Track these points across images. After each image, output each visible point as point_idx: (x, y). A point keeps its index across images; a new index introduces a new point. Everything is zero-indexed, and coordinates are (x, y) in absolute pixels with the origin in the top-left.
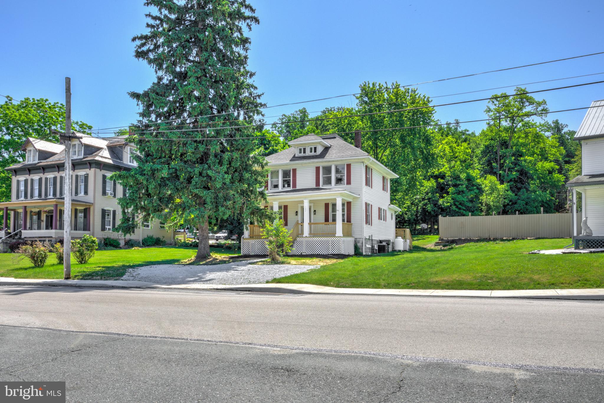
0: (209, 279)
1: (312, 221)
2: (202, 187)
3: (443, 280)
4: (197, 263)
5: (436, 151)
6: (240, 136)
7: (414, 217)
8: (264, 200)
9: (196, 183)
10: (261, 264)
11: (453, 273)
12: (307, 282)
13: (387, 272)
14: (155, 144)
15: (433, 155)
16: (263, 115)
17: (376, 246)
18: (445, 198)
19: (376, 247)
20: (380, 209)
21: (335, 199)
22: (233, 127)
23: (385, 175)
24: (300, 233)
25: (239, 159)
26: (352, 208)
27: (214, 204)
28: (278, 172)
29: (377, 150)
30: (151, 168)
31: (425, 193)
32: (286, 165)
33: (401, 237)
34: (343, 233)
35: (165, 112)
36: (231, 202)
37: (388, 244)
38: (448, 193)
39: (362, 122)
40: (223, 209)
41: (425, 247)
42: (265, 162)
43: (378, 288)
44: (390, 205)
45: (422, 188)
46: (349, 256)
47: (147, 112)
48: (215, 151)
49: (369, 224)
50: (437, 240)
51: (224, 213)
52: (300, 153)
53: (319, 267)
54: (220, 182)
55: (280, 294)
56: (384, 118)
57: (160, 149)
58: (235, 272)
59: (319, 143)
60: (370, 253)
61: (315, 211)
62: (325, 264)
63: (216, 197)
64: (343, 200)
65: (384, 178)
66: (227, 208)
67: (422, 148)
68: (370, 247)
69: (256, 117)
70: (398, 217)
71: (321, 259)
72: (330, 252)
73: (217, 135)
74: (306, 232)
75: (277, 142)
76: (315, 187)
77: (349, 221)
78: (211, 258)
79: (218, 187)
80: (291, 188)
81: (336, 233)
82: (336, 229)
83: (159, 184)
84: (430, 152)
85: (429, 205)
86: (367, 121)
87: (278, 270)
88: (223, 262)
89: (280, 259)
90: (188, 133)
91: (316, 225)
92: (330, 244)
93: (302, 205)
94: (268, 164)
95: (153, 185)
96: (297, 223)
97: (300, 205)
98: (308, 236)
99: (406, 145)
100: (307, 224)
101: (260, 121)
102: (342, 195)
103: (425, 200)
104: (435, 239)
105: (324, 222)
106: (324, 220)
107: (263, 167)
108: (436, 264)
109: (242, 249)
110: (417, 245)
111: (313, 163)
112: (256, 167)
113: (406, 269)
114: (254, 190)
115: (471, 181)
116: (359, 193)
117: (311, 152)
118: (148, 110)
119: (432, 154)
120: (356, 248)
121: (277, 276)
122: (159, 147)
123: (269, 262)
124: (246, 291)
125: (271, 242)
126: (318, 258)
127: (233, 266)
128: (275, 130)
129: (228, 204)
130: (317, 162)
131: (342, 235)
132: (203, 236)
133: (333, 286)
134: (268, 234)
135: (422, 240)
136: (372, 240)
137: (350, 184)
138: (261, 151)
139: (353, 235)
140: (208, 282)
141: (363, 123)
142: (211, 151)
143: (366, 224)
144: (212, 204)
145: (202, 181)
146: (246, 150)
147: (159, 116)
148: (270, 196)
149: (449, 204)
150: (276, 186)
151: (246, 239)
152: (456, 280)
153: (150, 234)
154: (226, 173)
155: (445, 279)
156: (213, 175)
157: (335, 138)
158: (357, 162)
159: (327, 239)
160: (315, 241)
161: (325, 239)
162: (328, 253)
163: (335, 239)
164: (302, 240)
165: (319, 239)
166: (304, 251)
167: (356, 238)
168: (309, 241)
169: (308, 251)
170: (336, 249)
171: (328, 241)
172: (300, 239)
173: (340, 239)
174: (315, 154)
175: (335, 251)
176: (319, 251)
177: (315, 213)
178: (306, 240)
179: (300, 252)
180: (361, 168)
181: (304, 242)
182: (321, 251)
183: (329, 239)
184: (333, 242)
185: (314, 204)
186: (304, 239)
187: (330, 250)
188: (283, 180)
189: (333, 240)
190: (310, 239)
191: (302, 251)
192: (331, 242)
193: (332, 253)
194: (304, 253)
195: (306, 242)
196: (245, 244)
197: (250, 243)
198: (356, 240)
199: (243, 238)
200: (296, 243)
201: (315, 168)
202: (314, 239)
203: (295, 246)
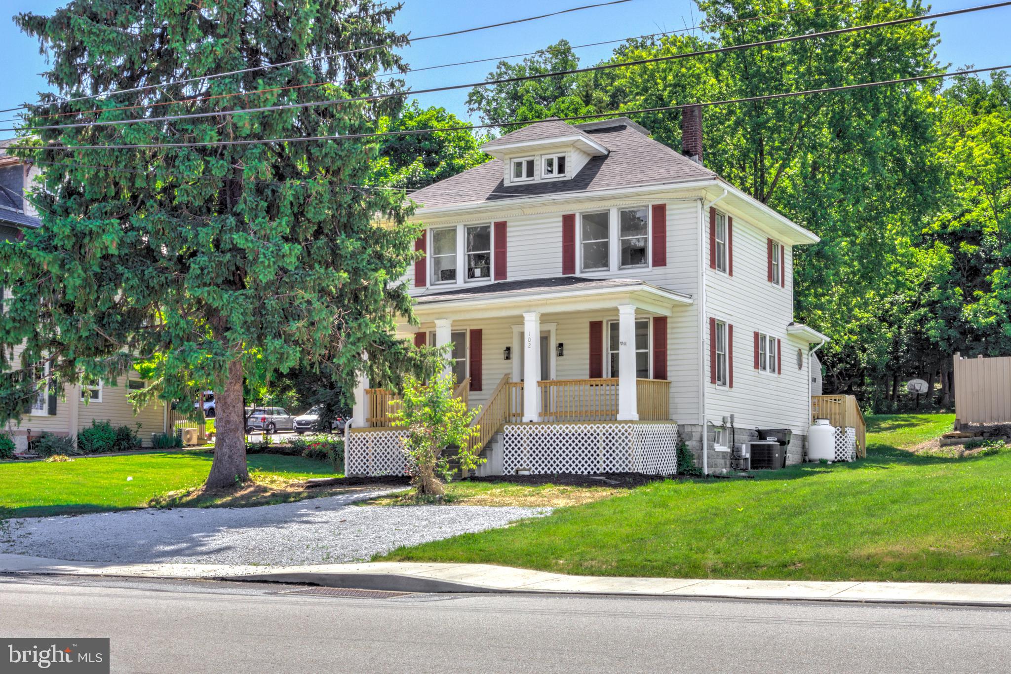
0: (218, 547)
1: (553, 375)
2: (220, 281)
3: (891, 554)
4: (206, 500)
5: (943, 158)
6: (331, 130)
7: (887, 358)
8: (403, 315)
9: (202, 269)
10: (388, 505)
11: (926, 533)
12: (487, 559)
13: (738, 528)
14: (86, 160)
15: (935, 170)
16: (403, 69)
17: (744, 446)
18: (982, 301)
19: (746, 453)
20: (758, 338)
21: (616, 310)
22: (312, 104)
23: (776, 236)
24: (514, 409)
25: (326, 197)
26: (669, 336)
27: (253, 330)
28: (454, 230)
29: (762, 161)
30: (73, 230)
31: (920, 285)
32: (478, 211)
33: (827, 422)
34: (639, 411)
35: (119, 67)
36: (301, 324)
37: (783, 443)
38: (988, 287)
39: (717, 77)
40: (278, 343)
41: (911, 449)
42: (405, 205)
43: (691, 577)
44: (791, 324)
45: (910, 271)
46: (658, 478)
47: (67, 70)
48: (257, 178)
49: (724, 384)
50: (949, 429)
51: (282, 354)
52: (518, 174)
53: (548, 511)
54: (269, 266)
55: (389, 595)
56: (784, 65)
57: (102, 174)
58: (303, 526)
59: (573, 144)
60: (725, 471)
61: (561, 345)
62: (571, 503)
63: (260, 311)
64: (638, 311)
65: (771, 243)
66: (289, 339)
67: (899, 152)
68: (727, 450)
69: (382, 76)
71: (569, 488)
72: (602, 468)
73: (265, 130)
74: (532, 409)
75: (462, 144)
76: (561, 275)
77: (661, 373)
78: (250, 486)
79: (264, 281)
80: (492, 280)
81: (617, 412)
82: (617, 400)
83: (96, 274)
84: (924, 164)
85: (932, 323)
86: (733, 76)
87: (424, 523)
88: (283, 498)
89: (445, 489)
90: (179, 127)
91: (561, 388)
92: (601, 445)
93: (520, 329)
94: (416, 211)
95: (79, 276)
96: (507, 382)
97: (516, 329)
98: (535, 419)
99: (849, 144)
100: (535, 384)
101: (392, 85)
102: (634, 297)
103: (920, 306)
104: (945, 424)
105: (587, 377)
106: (588, 372)
107: (400, 220)
108: (894, 502)
109: (346, 461)
110: (888, 443)
111: (554, 202)
112: (379, 221)
113: (797, 521)
114: (371, 287)
116: (690, 292)
117: (549, 171)
118: (71, 63)
119: (930, 167)
120: (682, 453)
121: (415, 540)
122: (98, 171)
123: (411, 498)
124: (303, 584)
125: (417, 441)
126: (561, 484)
127: (303, 511)
128: (479, 109)
129: (294, 328)
130: (567, 202)
131: (636, 417)
132: (228, 422)
133: (561, 571)
134: (409, 415)
135: (907, 429)
136: (733, 430)
137: (665, 264)
138: (415, 171)
139: (674, 417)
140: (214, 557)
141: (719, 81)
142: (245, 176)
143: (713, 381)
144: (248, 329)
145: (220, 262)
146: (348, 171)
147: (99, 81)
148: (420, 303)
149: (992, 319)
150: (450, 275)
151: (359, 430)
152: (927, 553)
153: (101, 418)
154: (286, 239)
155: (898, 548)
156: (250, 245)
157: (623, 128)
158: (684, 200)
159: (592, 428)
160: (558, 435)
161: (585, 428)
162: (595, 469)
163: (617, 427)
164: (519, 432)
165: (567, 428)
166: (525, 465)
167: (683, 425)
168: (540, 435)
169: (537, 465)
170: (617, 458)
171: (595, 435)
172: (513, 429)
173: (629, 427)
174: (562, 177)
175: (614, 466)
176: (567, 465)
177: (562, 350)
178: (531, 432)
179: (512, 469)
180: (695, 215)
181: (525, 438)
182: (574, 465)
183: (598, 427)
184: (610, 438)
185: (558, 324)
186: (525, 428)
187: (601, 462)
188: (469, 255)
189: (610, 431)
190: (543, 428)
191: (518, 465)
192: (604, 438)
193: (607, 469)
194: (524, 469)
195: (531, 438)
196: (356, 445)
197: (370, 441)
198: (681, 430)
199: (350, 426)
200: (501, 442)
201: (561, 219)
202: (555, 428)
203: (498, 449)
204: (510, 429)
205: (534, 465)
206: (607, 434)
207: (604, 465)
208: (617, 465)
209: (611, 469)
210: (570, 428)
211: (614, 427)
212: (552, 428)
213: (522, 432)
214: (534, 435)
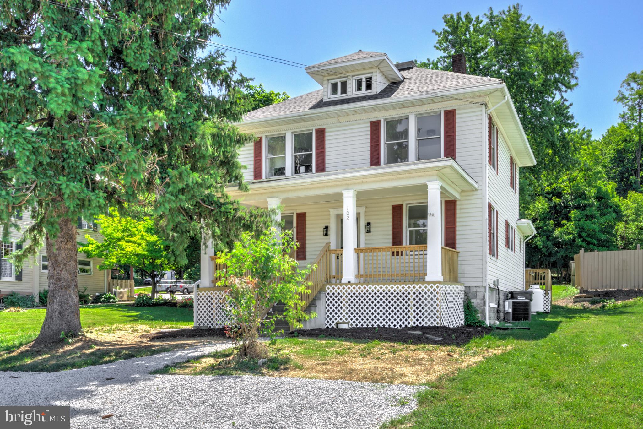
1: (362, 246)
17: (507, 303)
18: (565, 227)
19: (509, 309)
20: (507, 225)
21: (425, 186)
23: (513, 154)
24: (334, 273)
26: (458, 215)
28: (284, 137)
32: (302, 119)
33: (538, 287)
34: (443, 275)
38: (568, 219)
44: (519, 219)
49: (494, 255)
50: (577, 293)
52: (334, 92)
59: (378, 66)
61: (369, 224)
65: (512, 160)
68: (496, 306)
70: (527, 244)
72: (412, 322)
74: (349, 272)
77: (451, 244)
80: (313, 173)
81: (426, 274)
91: (374, 255)
92: (412, 302)
93: (338, 212)
96: (327, 250)
97: (334, 212)
98: (353, 280)
100: (351, 252)
102: (440, 175)
104: (571, 290)
105: (390, 245)
106: (391, 241)
109: (195, 310)
111: (364, 109)
115: (603, 200)
117: (359, 89)
120: (469, 309)
130: (374, 111)
131: (440, 278)
136: (498, 291)
137: (454, 157)
139: (462, 280)
143: (490, 253)
149: (570, 236)
150: (280, 171)
151: (206, 289)
157: (410, 68)
159: (403, 288)
160: (373, 294)
161: (398, 288)
162: (406, 323)
163: (426, 287)
164: (339, 291)
165: (381, 288)
166: (344, 319)
167: (470, 287)
168: (357, 294)
169: (354, 319)
170: (426, 314)
171: (406, 293)
172: (334, 288)
173: (438, 287)
174: (369, 93)
175: (423, 320)
176: (381, 320)
177: (369, 228)
178: (349, 291)
179: (333, 322)
180: (480, 117)
181: (344, 297)
182: (387, 320)
183: (409, 287)
184: (420, 296)
185: (366, 207)
186: (344, 288)
187: (412, 317)
188: (296, 156)
189: (420, 290)
190: (359, 288)
191: (338, 319)
192: (414, 296)
193: (417, 323)
194: (343, 323)
195: (349, 297)
196: (203, 302)
197: (214, 299)
198: (468, 290)
199: (198, 286)
200: (323, 300)
201: (369, 125)
202: (370, 288)
203: (321, 305)
204: (331, 288)
205: (352, 319)
206: (417, 293)
207: (414, 320)
208: (426, 320)
209: (420, 323)
210: (384, 288)
211: (423, 287)
212: (367, 288)
213: (341, 291)
214: (352, 294)
